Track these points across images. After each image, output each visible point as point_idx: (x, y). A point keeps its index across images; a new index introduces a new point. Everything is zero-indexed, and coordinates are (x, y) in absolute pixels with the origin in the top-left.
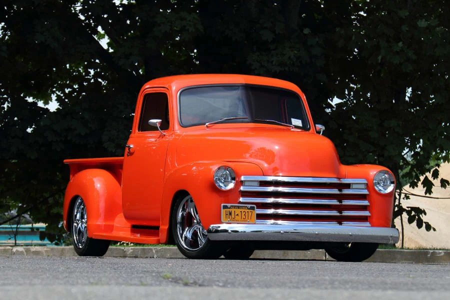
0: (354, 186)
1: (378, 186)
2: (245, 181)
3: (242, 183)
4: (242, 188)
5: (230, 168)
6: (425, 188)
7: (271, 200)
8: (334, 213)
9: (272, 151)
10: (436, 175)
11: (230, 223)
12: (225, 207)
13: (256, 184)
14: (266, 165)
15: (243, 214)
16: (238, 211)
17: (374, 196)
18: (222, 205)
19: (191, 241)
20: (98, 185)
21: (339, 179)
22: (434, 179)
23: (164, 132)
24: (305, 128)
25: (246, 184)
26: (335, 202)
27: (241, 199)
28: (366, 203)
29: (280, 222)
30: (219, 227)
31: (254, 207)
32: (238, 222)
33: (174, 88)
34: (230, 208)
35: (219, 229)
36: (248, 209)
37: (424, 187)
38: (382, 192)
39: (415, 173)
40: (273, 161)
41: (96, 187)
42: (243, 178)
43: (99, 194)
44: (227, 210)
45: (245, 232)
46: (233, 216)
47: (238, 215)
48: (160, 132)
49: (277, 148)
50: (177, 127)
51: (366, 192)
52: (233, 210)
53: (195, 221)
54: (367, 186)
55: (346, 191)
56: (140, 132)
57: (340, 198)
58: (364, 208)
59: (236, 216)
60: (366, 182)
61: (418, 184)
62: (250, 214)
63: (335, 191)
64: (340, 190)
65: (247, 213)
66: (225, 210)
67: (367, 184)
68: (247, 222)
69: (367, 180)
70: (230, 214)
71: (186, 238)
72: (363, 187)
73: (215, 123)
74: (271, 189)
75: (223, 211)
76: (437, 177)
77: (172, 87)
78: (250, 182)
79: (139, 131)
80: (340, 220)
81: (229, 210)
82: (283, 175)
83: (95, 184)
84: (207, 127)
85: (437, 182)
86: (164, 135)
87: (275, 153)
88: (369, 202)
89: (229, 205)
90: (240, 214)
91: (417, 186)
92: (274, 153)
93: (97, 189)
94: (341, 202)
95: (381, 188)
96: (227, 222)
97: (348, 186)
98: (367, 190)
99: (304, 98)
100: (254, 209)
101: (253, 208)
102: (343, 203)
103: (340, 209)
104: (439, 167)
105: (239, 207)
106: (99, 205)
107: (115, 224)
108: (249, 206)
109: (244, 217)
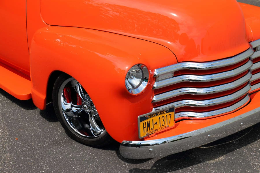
2: (158, 76)
3: (155, 78)
4: (156, 85)
12: (142, 119)
15: (162, 120)
16: (156, 119)
18: (139, 116)
25: (160, 78)
27: (155, 98)
31: (173, 108)
34: (148, 118)
36: (167, 112)
42: (156, 72)
44: (145, 122)
46: (151, 127)
47: (156, 123)
52: (151, 119)
59: (155, 126)
62: (169, 117)
65: (165, 118)
66: (143, 122)
68: (166, 128)
70: (148, 125)
90: (158, 123)
96: (146, 136)
100: (173, 111)
105: (157, 114)
108: (168, 109)
109: (162, 123)
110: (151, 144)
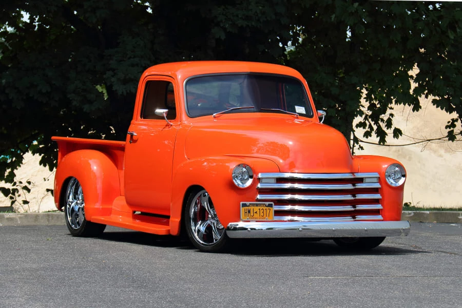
0: (367, 180)
1: (389, 178)
2: (262, 178)
3: (259, 180)
4: (259, 186)
5: (248, 166)
6: (379, 138)
7: (288, 197)
8: (349, 208)
9: (286, 146)
10: (389, 124)
11: (249, 221)
12: (244, 205)
13: (273, 181)
14: (281, 161)
15: (262, 211)
16: (256, 209)
17: (386, 189)
18: (241, 203)
19: (204, 235)
20: (95, 168)
21: (353, 173)
22: (388, 129)
23: (170, 122)
24: (308, 115)
25: (264, 181)
26: (349, 197)
27: (259, 197)
28: (378, 196)
29: (296, 218)
30: (238, 225)
31: (272, 204)
32: (257, 220)
33: (179, 77)
34: (248, 206)
35: (238, 227)
36: (266, 206)
37: (377, 137)
38: (393, 185)
39: (369, 122)
40: (288, 157)
41: (92, 169)
42: (260, 175)
43: (96, 176)
44: (246, 208)
45: (262, 229)
46: (252, 214)
47: (256, 212)
48: (167, 121)
49: (291, 143)
50: (184, 117)
51: (378, 186)
52: (251, 208)
53: (210, 216)
54: (380, 180)
55: (359, 186)
56: (143, 119)
57: (354, 192)
58: (376, 201)
59: (255, 214)
60: (378, 176)
61: (372, 134)
62: (268, 211)
63: (349, 187)
64: (354, 185)
65: (265, 211)
66: (244, 208)
67: (379, 178)
68: (265, 220)
69: (379, 174)
70: (249, 212)
71: (199, 231)
72: (375, 180)
73: (222, 113)
74: (288, 186)
75: (242, 210)
76: (391, 127)
77: (178, 75)
78: (267, 180)
79: (141, 118)
80: (353, 214)
81: (247, 208)
82: (300, 172)
83: (92, 167)
84: (215, 117)
85: (390, 132)
86: (171, 125)
87: (290, 149)
88: (381, 195)
89: (248, 203)
90: (258, 212)
91: (371, 136)
92: (288, 148)
93: (94, 171)
94: (355, 197)
95: (392, 181)
96: (246, 220)
97: (361, 180)
98: (379, 184)
99: (305, 83)
100: (272, 207)
101: (270, 206)
102: (357, 198)
103: (353, 203)
104: (392, 117)
105: (257, 205)
106: (96, 187)
107: (113, 207)
108: (267, 203)
109: (262, 214)
110: (257, 229)
